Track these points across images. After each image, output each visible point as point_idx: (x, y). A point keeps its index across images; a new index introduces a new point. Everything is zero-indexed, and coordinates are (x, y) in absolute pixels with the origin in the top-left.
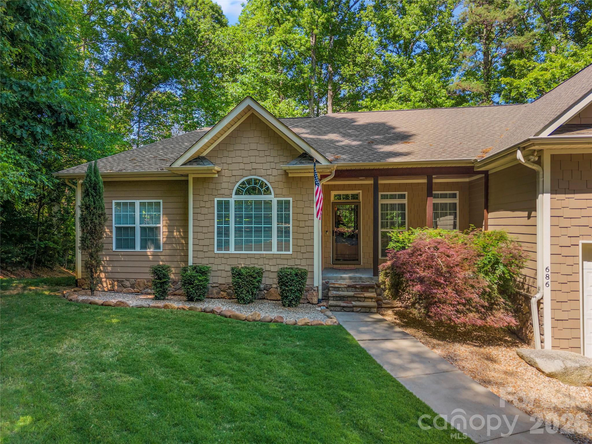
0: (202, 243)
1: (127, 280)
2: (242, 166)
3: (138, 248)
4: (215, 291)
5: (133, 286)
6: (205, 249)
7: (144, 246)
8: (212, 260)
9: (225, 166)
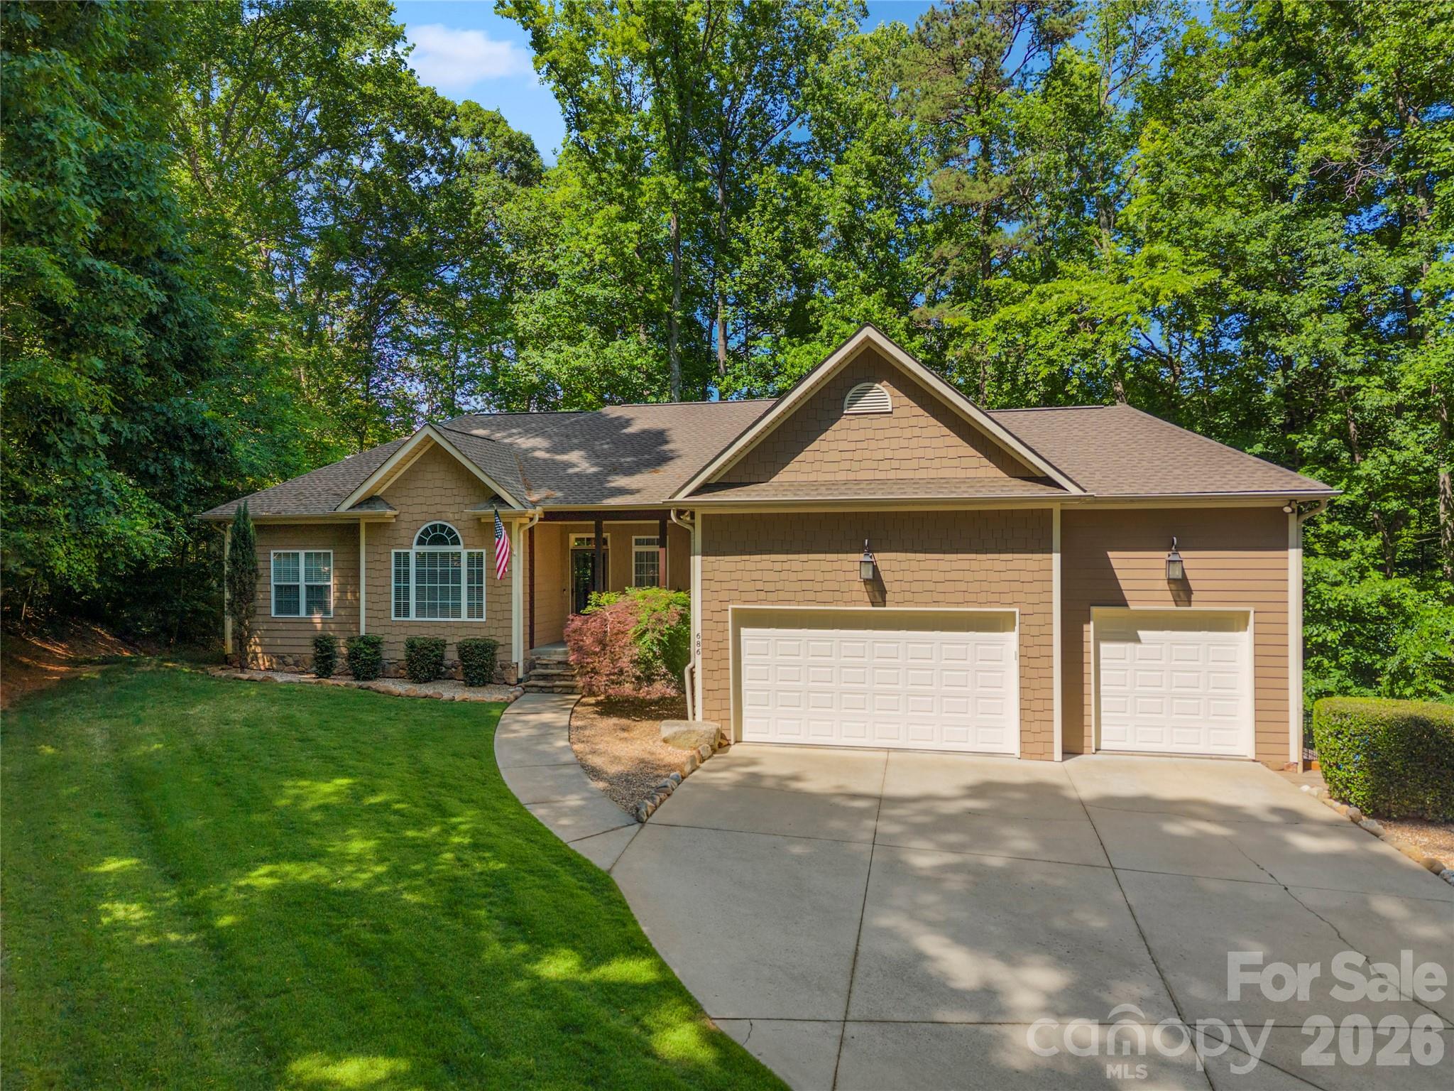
0: (376, 607)
1: (290, 655)
2: (425, 508)
3: (303, 613)
4: (392, 668)
5: (296, 664)
6: (381, 615)
7: (309, 612)
8: (388, 630)
9: (405, 509)
